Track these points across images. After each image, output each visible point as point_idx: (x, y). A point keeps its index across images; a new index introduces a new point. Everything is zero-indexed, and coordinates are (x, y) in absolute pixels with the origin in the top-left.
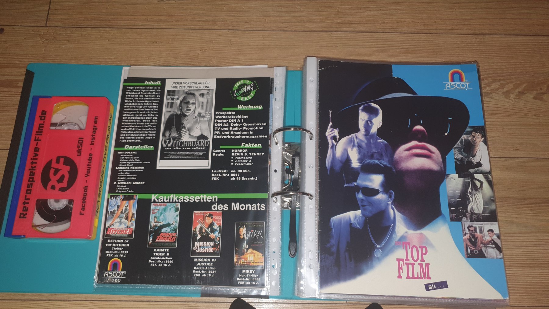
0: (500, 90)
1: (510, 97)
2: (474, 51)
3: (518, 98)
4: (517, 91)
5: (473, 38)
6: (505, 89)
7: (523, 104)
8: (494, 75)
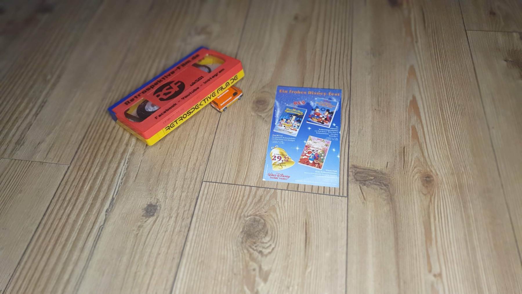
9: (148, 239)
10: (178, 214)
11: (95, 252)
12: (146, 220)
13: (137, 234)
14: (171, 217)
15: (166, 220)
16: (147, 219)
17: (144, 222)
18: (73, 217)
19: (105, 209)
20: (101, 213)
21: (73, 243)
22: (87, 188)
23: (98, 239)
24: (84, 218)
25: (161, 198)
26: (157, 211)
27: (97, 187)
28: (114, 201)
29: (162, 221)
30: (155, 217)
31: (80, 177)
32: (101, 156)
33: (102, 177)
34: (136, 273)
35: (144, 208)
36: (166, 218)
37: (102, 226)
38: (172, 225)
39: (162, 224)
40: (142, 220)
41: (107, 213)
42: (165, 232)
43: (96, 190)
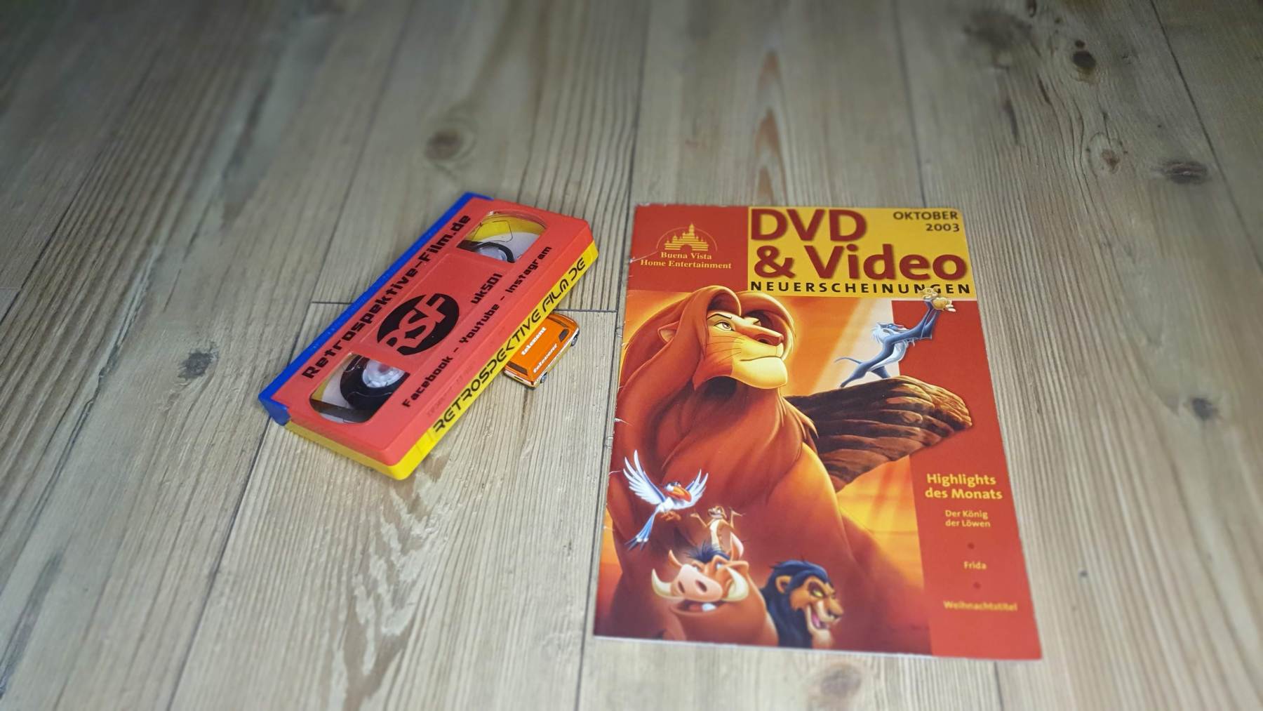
0: (393, 558)
1: (419, 537)
2: (259, 606)
3: (425, 518)
4: (405, 515)
5: (219, 603)
6: (395, 545)
7: (447, 509)
8: (346, 566)
9: (189, 420)
10: (254, 369)
11: (74, 451)
12: (186, 384)
13: (167, 412)
14: (238, 376)
15: (229, 381)
16: (189, 381)
17: (182, 387)
18: (26, 388)
19: (98, 369)
20: (90, 376)
21: (24, 438)
22: (58, 331)
23: (81, 428)
24: (51, 389)
25: (220, 340)
26: (210, 365)
27: (81, 326)
28: (119, 353)
29: (220, 384)
30: (206, 377)
31: (43, 312)
32: (91, 268)
33: (91, 309)
34: (161, 484)
35: (182, 362)
36: (229, 377)
37: (92, 402)
38: (242, 389)
39: (220, 390)
40: (176, 385)
41: (102, 377)
42: (227, 403)
43: (79, 335)
